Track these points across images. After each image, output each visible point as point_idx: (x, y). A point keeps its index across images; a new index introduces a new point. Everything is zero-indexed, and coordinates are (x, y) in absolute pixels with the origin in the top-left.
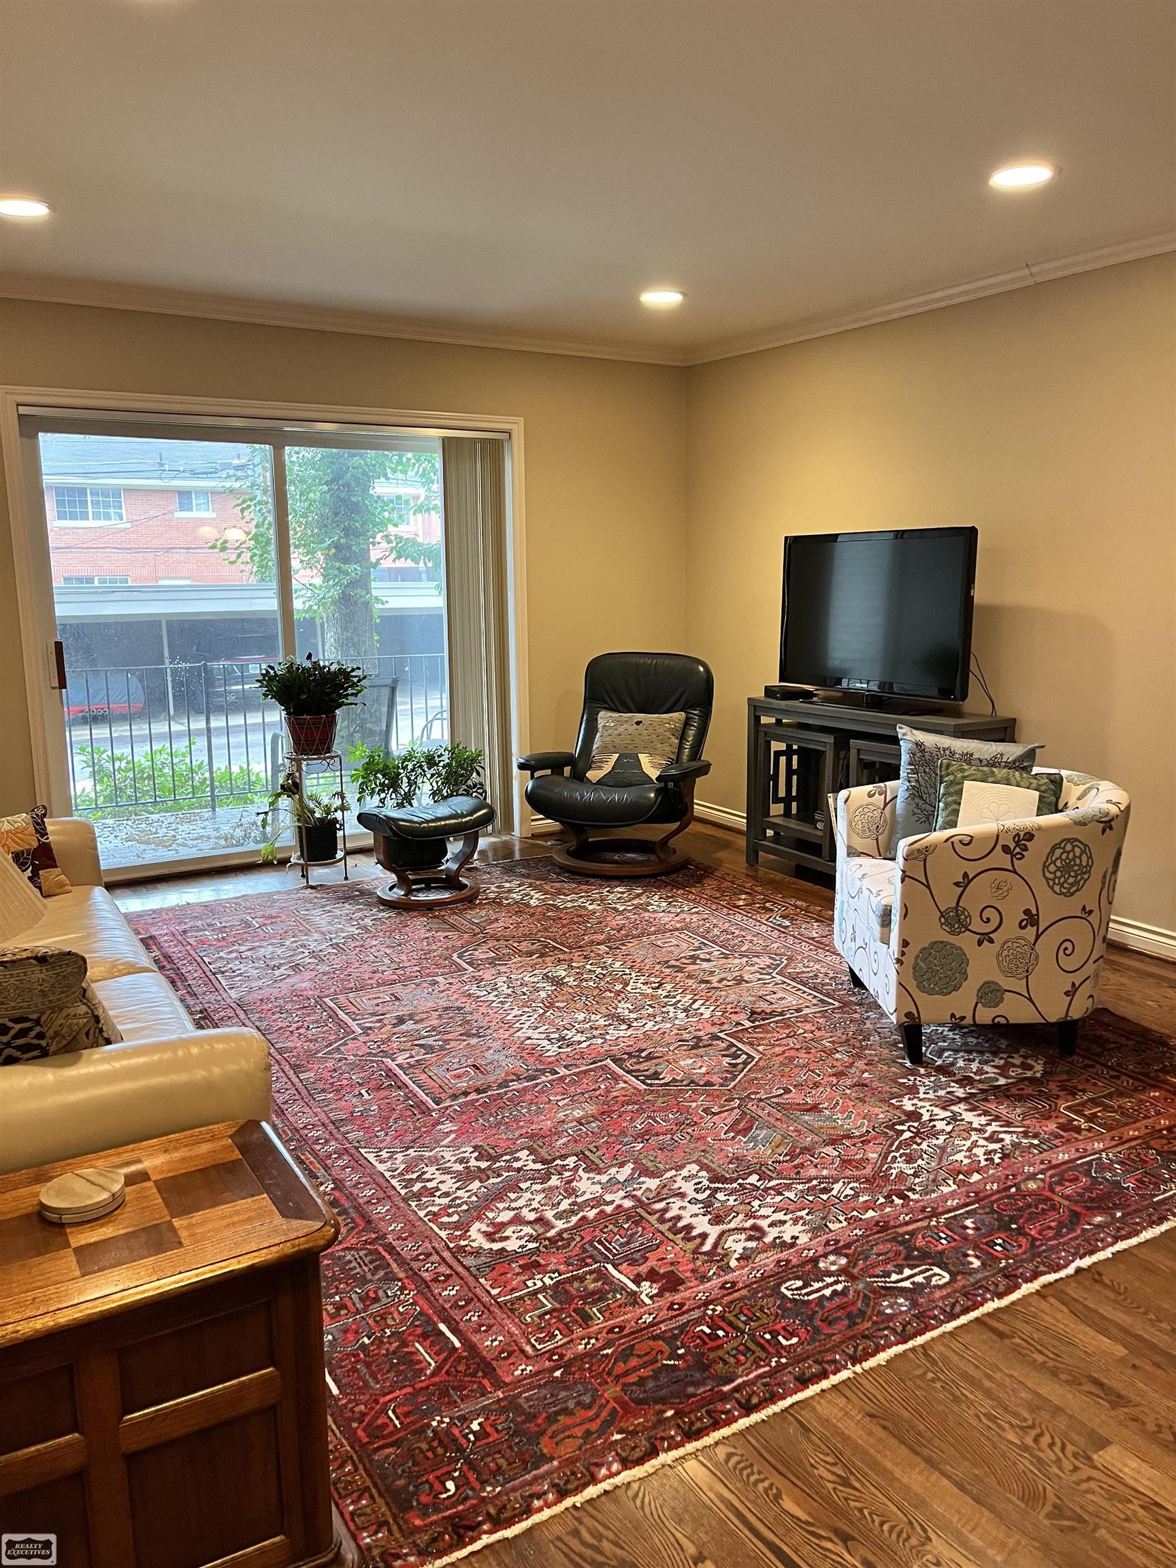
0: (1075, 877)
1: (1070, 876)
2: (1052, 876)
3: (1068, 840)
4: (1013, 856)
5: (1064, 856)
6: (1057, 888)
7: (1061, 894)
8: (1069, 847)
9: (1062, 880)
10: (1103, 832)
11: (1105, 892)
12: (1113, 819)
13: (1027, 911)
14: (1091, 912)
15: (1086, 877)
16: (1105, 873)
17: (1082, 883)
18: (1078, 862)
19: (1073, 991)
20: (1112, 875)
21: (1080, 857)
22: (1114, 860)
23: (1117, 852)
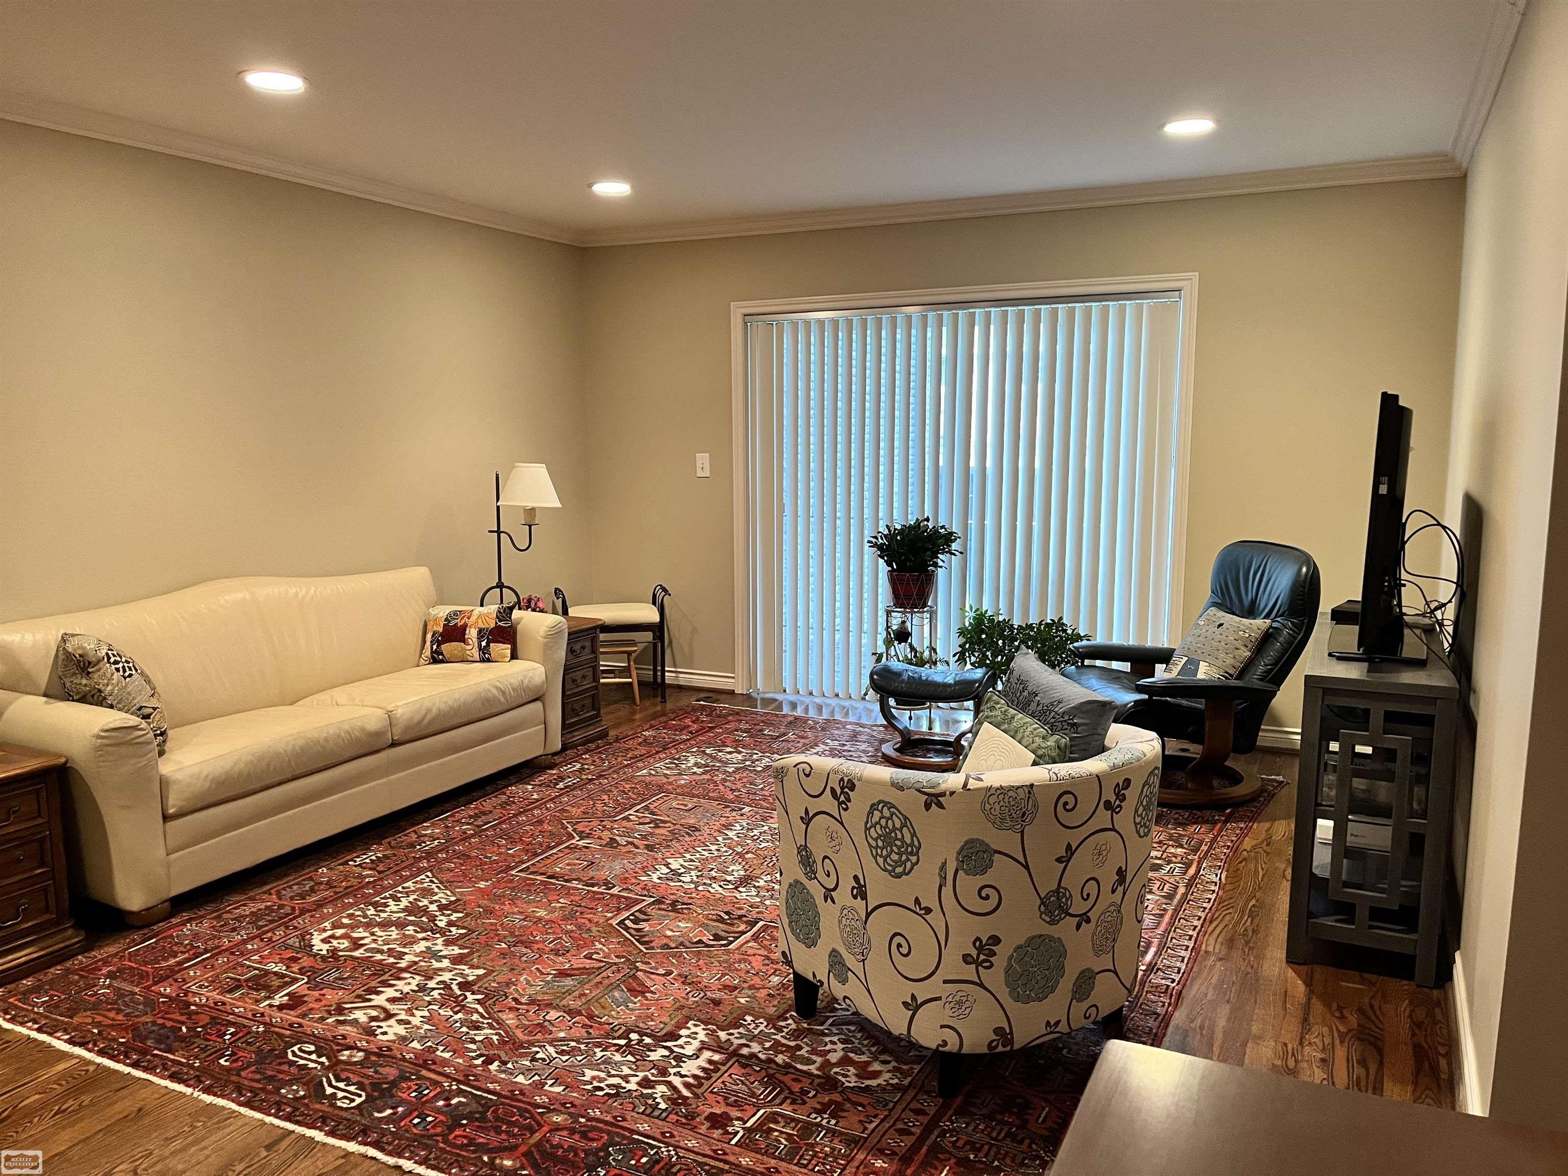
0: (900, 854)
1: (892, 851)
2: (873, 843)
3: (886, 803)
4: (840, 804)
5: (883, 822)
6: (880, 860)
7: (885, 870)
8: (886, 813)
9: (885, 853)
10: (928, 806)
11: (947, 891)
12: (943, 794)
13: (856, 878)
14: (928, 911)
15: (914, 859)
16: (944, 865)
17: (909, 865)
18: (899, 836)
19: (913, 1006)
20: (960, 872)
21: (901, 830)
22: (959, 853)
23: (966, 843)
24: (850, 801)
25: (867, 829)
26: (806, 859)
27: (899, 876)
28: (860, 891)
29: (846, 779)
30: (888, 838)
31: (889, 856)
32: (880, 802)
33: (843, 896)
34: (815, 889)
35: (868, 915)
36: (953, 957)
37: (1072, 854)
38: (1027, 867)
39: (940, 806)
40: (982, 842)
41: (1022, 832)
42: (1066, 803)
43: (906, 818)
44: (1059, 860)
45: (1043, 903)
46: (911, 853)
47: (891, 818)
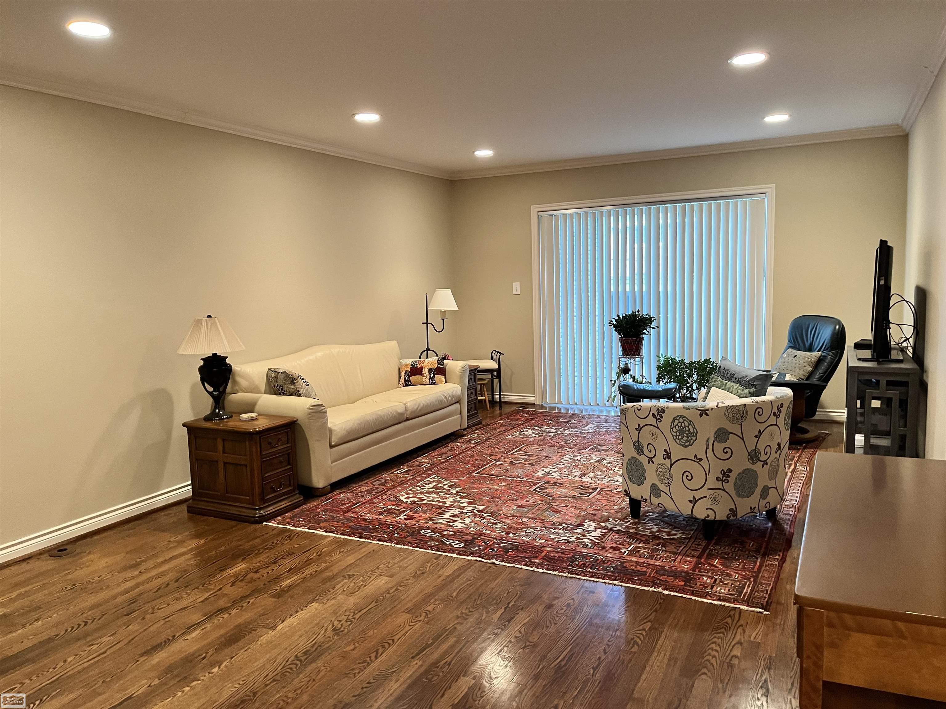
0: (687, 437)
1: (684, 436)
2: (675, 434)
3: (681, 416)
4: (657, 420)
5: (679, 424)
6: (678, 441)
7: (680, 445)
8: (681, 420)
9: (680, 437)
10: (701, 415)
11: (710, 451)
12: (708, 410)
13: (665, 450)
14: (701, 460)
15: (694, 438)
16: (708, 439)
17: (692, 441)
18: (687, 429)
19: (694, 501)
20: (715, 442)
21: (688, 427)
22: (715, 434)
23: (718, 430)
24: (662, 417)
25: (671, 429)
26: (638, 446)
27: (687, 446)
28: (668, 455)
29: (660, 409)
30: (682, 431)
31: (682, 438)
32: (678, 416)
33: (659, 459)
34: (643, 459)
35: (671, 465)
36: (711, 479)
37: (761, 434)
38: (743, 439)
39: (707, 415)
40: (724, 429)
41: (741, 425)
42: (759, 412)
43: (691, 421)
44: (756, 436)
45: (749, 455)
46: (693, 436)
47: (683, 422)
